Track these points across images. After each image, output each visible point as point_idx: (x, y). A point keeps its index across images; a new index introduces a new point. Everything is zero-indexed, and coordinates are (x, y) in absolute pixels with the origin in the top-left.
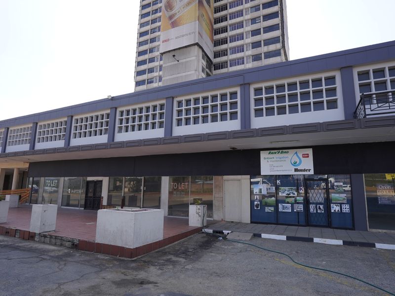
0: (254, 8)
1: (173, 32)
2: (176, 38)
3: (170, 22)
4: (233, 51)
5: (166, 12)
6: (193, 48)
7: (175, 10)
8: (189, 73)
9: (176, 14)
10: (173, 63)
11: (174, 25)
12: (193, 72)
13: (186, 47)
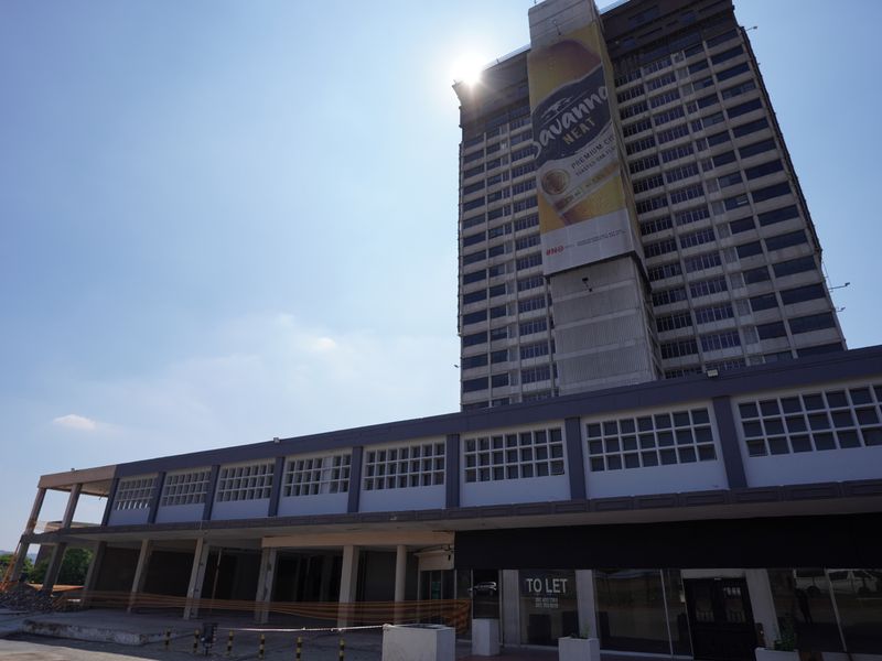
0: (727, 179)
1: (571, 234)
2: (579, 244)
3: (560, 214)
4: (694, 264)
5: (547, 195)
6: (622, 262)
7: (568, 190)
8: (622, 314)
9: (571, 198)
10: (578, 295)
11: (570, 218)
12: (633, 311)
13: (606, 261)
